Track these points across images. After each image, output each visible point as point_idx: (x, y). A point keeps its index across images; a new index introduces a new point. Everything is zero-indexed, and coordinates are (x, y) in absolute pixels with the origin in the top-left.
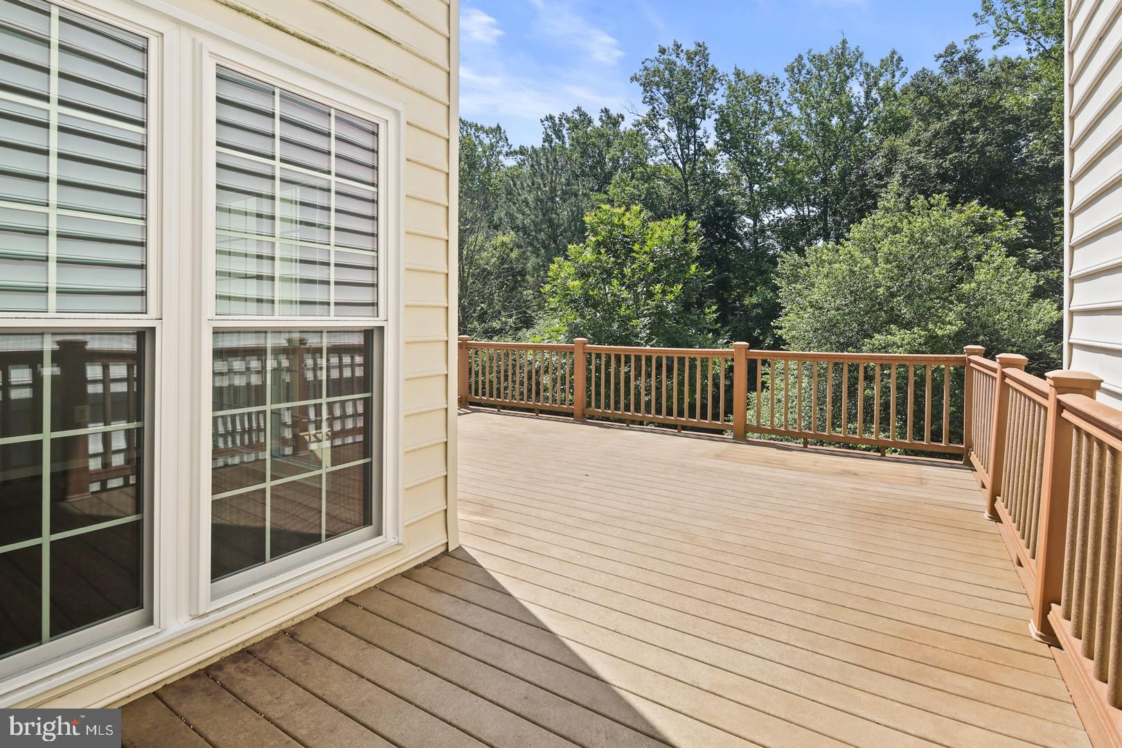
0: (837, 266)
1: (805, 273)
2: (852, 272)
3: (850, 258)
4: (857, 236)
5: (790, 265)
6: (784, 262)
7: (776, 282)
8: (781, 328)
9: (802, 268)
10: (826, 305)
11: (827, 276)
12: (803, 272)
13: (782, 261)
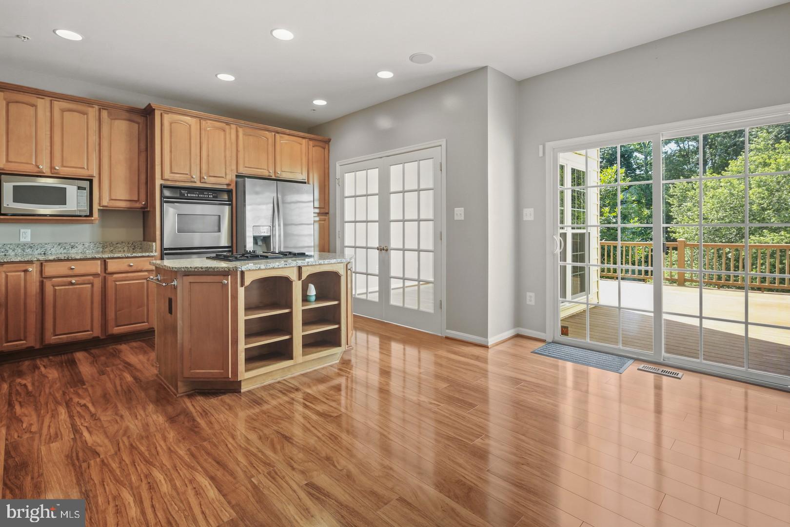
0: (720, 190)
1: (692, 194)
2: (732, 195)
3: (730, 185)
4: (735, 169)
5: (680, 189)
6: (676, 187)
7: (669, 201)
8: (675, 233)
9: (689, 191)
10: (711, 217)
11: (712, 198)
12: (690, 194)
13: (674, 186)
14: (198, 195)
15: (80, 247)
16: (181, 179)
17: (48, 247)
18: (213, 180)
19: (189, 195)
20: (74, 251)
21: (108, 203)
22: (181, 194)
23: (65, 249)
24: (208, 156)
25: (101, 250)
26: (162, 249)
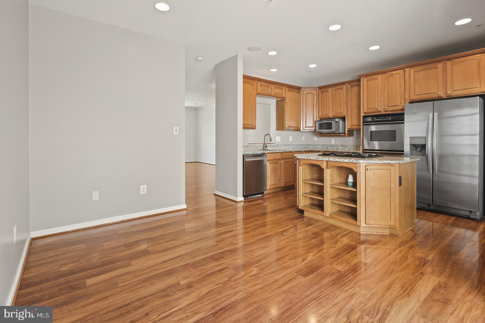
14: (382, 119)
15: (348, 147)
16: (372, 111)
17: (338, 146)
18: (391, 108)
19: (377, 120)
20: (346, 148)
21: (350, 127)
22: (372, 119)
23: (343, 147)
24: (388, 94)
25: (356, 149)
26: (364, 150)
